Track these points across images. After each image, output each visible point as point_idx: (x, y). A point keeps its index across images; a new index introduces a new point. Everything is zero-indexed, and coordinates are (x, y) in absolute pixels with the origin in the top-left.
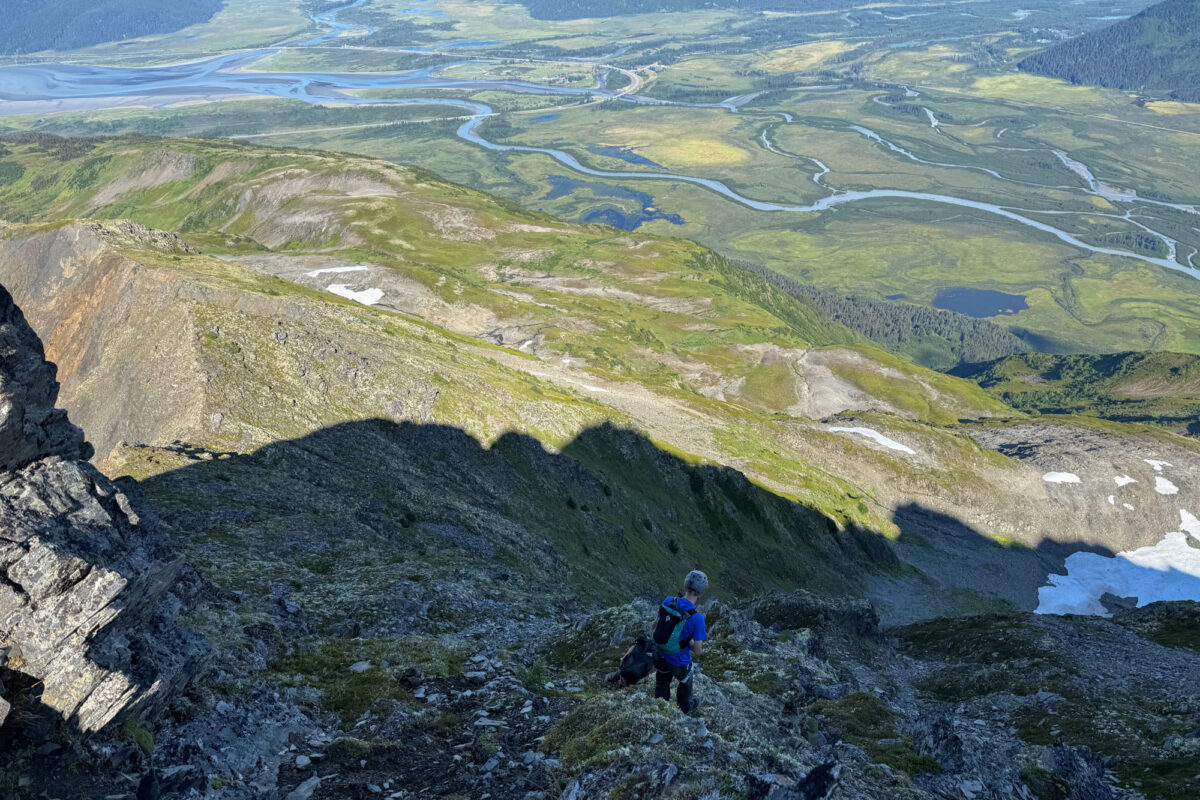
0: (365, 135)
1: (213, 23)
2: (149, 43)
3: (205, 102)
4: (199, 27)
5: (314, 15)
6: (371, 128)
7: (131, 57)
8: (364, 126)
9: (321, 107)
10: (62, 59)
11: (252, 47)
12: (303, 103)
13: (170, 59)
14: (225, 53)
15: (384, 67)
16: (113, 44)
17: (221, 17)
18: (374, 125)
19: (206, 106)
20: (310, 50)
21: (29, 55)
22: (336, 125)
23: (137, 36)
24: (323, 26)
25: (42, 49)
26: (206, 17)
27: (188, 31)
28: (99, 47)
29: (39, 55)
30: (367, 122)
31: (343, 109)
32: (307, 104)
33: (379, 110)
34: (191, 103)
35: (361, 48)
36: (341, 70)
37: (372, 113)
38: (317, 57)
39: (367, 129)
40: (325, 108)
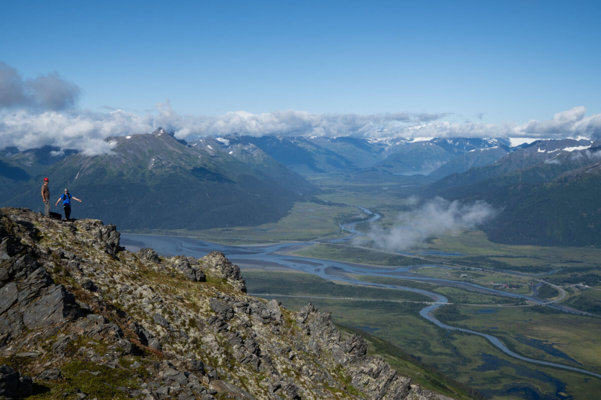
0: (355, 305)
1: (280, 222)
2: (240, 231)
3: (261, 270)
4: (271, 224)
5: (342, 224)
6: (361, 302)
7: (227, 238)
8: (357, 299)
9: (332, 283)
10: (189, 235)
11: (298, 240)
12: (321, 279)
13: (249, 242)
14: (281, 242)
15: (379, 262)
16: (219, 229)
17: (285, 220)
18: (363, 300)
19: (262, 273)
20: (334, 246)
21: (172, 231)
22: (338, 296)
23: (234, 226)
24: (346, 231)
25: (181, 228)
26: (276, 219)
27: (264, 226)
28: (211, 230)
29: (178, 231)
30: (360, 297)
31: (345, 286)
32: (324, 280)
33: (370, 289)
34: (254, 270)
35: (367, 248)
36: (351, 261)
37: (363, 291)
38: (337, 251)
39: (358, 302)
40: (334, 284)
